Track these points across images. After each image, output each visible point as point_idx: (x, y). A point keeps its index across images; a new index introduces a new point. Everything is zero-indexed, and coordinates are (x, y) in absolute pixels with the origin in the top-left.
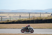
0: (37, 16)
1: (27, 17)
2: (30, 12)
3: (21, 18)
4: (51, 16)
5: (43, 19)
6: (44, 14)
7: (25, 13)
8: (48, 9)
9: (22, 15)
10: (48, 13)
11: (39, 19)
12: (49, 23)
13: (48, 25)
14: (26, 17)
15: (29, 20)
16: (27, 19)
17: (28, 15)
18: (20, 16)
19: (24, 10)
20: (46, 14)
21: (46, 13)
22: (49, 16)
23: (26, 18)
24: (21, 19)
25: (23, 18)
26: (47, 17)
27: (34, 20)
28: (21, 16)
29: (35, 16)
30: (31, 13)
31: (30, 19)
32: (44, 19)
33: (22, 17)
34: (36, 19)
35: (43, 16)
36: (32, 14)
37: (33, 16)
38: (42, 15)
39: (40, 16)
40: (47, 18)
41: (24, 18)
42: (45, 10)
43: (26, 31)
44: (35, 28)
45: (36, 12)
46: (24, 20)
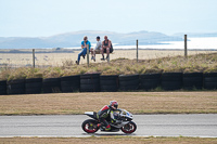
4: (78, 62)
5: (44, 77)
6: (50, 56)
8: (63, 35)
10: (66, 51)
11: (28, 74)
12: (71, 92)
13: (67, 99)
21: (58, 50)
22: (69, 64)
26: (63, 68)
27: (9, 79)
29: (13, 62)
32: (48, 76)
35: (47, 64)
38: (41, 60)
39: (32, 63)
40: (62, 72)
42: (55, 37)
44: (13, 112)
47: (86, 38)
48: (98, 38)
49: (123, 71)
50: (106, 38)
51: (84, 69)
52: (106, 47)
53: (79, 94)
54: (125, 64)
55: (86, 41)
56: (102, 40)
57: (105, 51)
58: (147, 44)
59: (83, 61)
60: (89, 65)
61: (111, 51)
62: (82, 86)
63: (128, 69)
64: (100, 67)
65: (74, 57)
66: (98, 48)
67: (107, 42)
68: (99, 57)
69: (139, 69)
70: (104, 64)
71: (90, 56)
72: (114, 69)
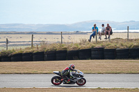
0: (52, 41)
1: (25, 45)
2: (34, 30)
3: (10, 45)
4: (90, 40)
5: (68, 50)
6: (72, 36)
7: (22, 33)
8: (81, 23)
9: (13, 39)
10: (82, 33)
11: (58, 48)
12: (86, 59)
13: (83, 64)
14: (23, 45)
15: (31, 50)
16: (26, 48)
17: (28, 39)
18: (7, 42)
19: (19, 24)
20: (78, 35)
21: (77, 33)
23: (23, 48)
24: (10, 48)
25: (15, 48)
26: (80, 44)
27: (45, 51)
28: (9, 40)
29: (48, 40)
30: (35, 33)
31: (34, 49)
32: (70, 49)
33: (13, 45)
34: (49, 48)
35: (70, 41)
36: (38, 35)
37: (41, 40)
38: (66, 39)
40: (79, 47)
41: (19, 48)
42: (75, 24)
43: (64, 81)
45: (51, 31)
46: (17, 52)
47: (95, 25)
48: (103, 25)
49: (119, 46)
50: (108, 25)
51: (94, 45)
52: (108, 31)
53: (90, 61)
54: (120, 42)
55: (95, 27)
56: (106, 26)
57: (107, 33)
58: (134, 29)
59: (93, 40)
60: (97, 42)
61: (111, 33)
62: (93, 56)
63: (122, 45)
64: (104, 44)
65: (88, 37)
66: (103, 32)
67: (108, 28)
68: (103, 37)
69: (129, 45)
70: (106, 42)
71: (98, 37)
72: (113, 45)
